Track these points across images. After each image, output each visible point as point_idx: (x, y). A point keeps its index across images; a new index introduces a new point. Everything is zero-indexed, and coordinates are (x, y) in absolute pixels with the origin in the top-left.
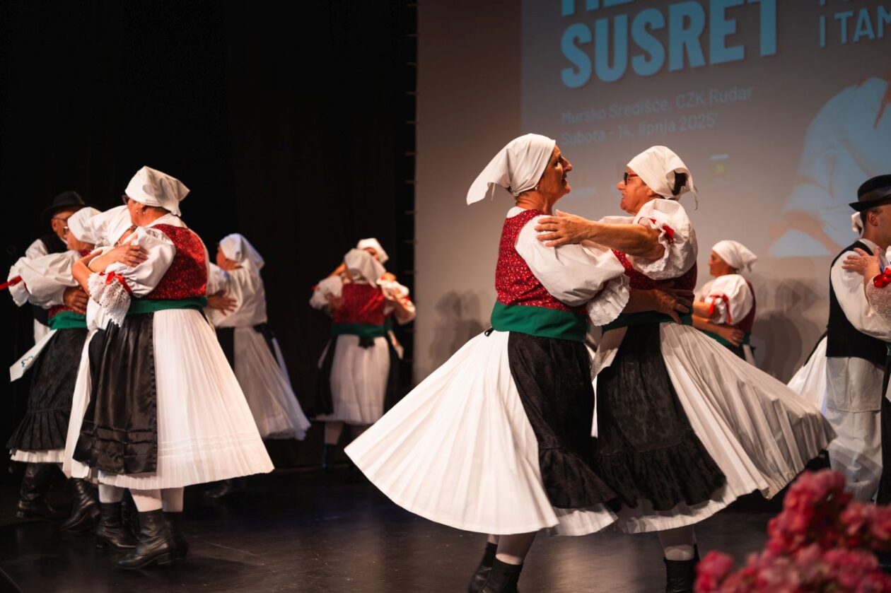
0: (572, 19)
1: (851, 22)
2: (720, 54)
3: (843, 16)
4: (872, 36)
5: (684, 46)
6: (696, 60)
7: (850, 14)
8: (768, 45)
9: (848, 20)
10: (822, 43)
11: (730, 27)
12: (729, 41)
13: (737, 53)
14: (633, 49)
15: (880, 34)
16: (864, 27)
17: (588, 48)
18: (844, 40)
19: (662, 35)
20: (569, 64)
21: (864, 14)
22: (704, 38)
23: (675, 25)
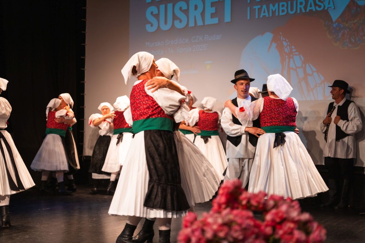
0: (150, 4)
1: (260, 10)
2: (209, 21)
3: (257, 7)
4: (267, 16)
5: (195, 17)
6: (200, 23)
7: (259, 7)
8: (227, 18)
9: (259, 9)
10: (249, 18)
11: (213, 10)
12: (213, 16)
13: (216, 21)
14: (175, 17)
15: (271, 15)
16: (264, 12)
17: (157, 16)
18: (257, 17)
19: (186, 12)
20: (149, 22)
21: (264, 7)
22: (203, 14)
23: (192, 8)
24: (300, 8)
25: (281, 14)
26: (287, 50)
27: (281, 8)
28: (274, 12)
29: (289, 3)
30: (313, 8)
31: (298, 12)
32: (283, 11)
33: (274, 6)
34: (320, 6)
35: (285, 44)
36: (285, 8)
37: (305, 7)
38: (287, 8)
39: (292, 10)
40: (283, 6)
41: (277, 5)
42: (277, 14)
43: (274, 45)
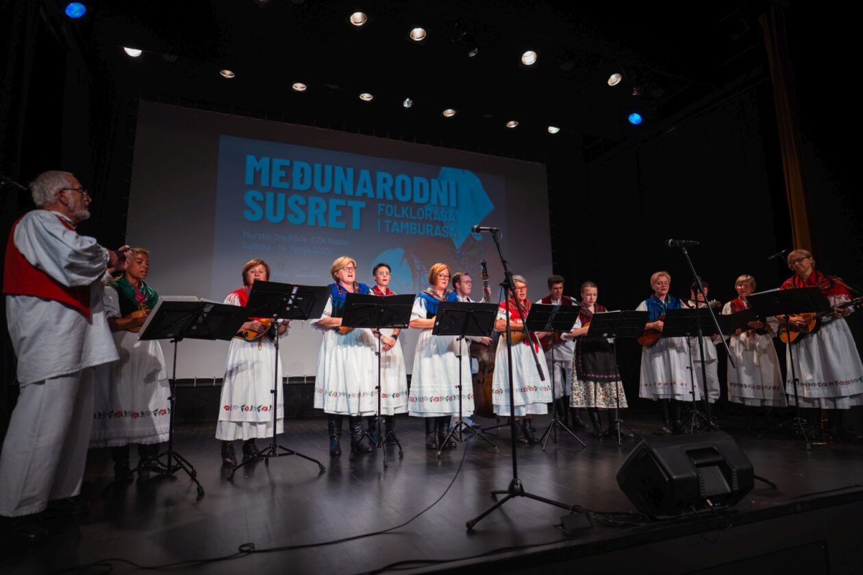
0: (250, 187)
1: (391, 225)
2: (333, 223)
3: (388, 222)
4: (398, 232)
5: (316, 217)
6: (322, 223)
7: (390, 221)
8: (356, 225)
9: (390, 224)
10: (379, 229)
11: (339, 213)
12: (338, 219)
13: (342, 225)
14: (288, 210)
15: (402, 232)
16: (395, 227)
17: (262, 204)
18: (388, 230)
19: (305, 208)
20: (249, 208)
21: (395, 223)
22: (326, 214)
23: (312, 205)
24: (429, 233)
25: (411, 233)
26: (418, 267)
27: (411, 228)
28: (405, 230)
29: (419, 224)
30: (440, 234)
31: (427, 233)
32: (413, 231)
33: (405, 224)
34: (446, 234)
35: (415, 260)
36: (415, 228)
37: (433, 232)
38: (417, 228)
39: (421, 231)
40: (413, 226)
41: (407, 224)
42: (408, 233)
43: (405, 261)
